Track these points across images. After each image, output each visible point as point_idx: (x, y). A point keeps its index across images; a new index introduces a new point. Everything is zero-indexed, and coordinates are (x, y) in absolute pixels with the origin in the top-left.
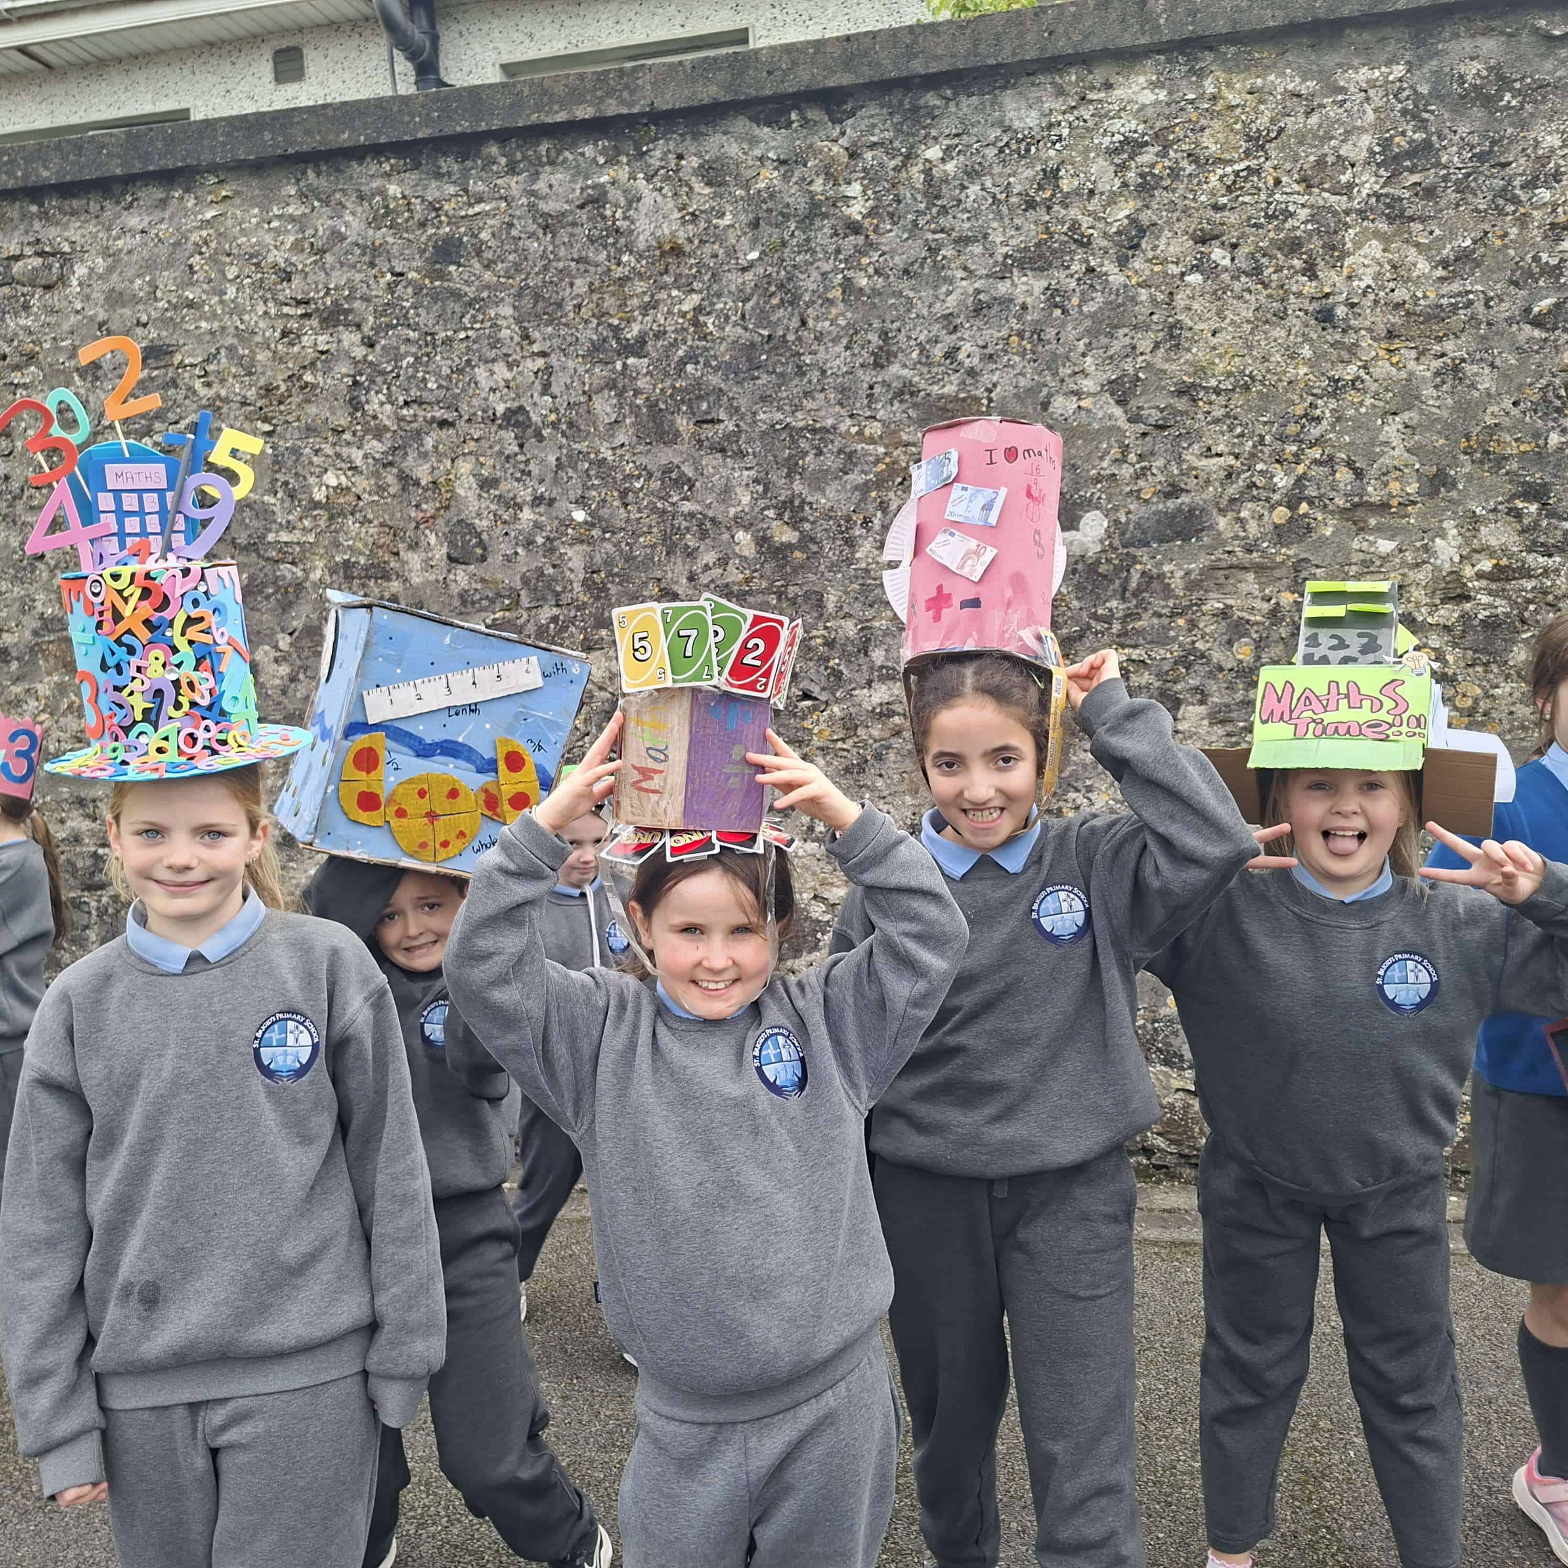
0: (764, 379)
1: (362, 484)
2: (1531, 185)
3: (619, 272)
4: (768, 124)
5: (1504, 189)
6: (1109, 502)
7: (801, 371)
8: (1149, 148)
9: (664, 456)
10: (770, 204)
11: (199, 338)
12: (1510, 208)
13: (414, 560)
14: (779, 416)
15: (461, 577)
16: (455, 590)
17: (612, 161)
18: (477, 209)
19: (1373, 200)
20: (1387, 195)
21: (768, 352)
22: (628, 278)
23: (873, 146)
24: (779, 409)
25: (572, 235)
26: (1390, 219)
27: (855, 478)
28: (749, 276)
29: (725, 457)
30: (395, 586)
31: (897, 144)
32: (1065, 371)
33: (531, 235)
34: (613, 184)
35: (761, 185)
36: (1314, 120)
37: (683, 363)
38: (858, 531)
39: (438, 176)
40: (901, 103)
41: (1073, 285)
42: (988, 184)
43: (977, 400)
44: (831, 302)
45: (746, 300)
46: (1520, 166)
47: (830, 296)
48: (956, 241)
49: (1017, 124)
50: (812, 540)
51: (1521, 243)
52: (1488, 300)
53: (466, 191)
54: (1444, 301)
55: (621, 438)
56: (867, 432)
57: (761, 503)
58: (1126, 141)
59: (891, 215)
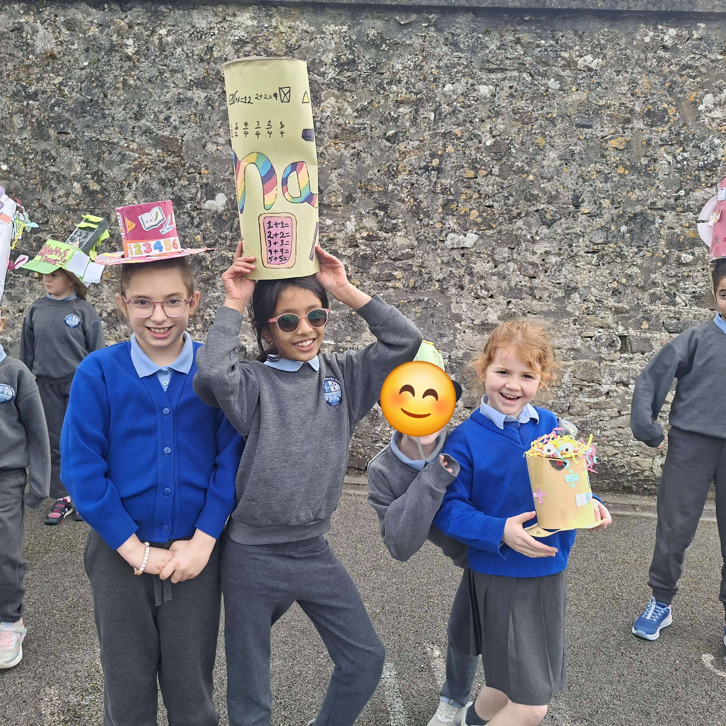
0: (88, 118)
2: (390, 83)
3: (27, 62)
4: (95, 8)
5: (380, 84)
6: (228, 190)
7: (104, 117)
8: (249, 45)
9: (43, 146)
10: (94, 43)
12: (382, 92)
14: (94, 135)
17: (26, 13)
19: (333, 80)
20: (338, 79)
21: (91, 106)
22: (31, 66)
23: (138, 24)
24: (95, 132)
25: (7, 43)
26: (339, 89)
27: (126, 166)
28: (83, 72)
29: (70, 149)
31: (148, 25)
32: (212, 133)
34: (26, 23)
35: (91, 34)
36: (312, 43)
37: (53, 106)
38: (126, 189)
40: (151, 8)
41: (217, 97)
42: (185, 49)
43: (177, 140)
44: (118, 88)
45: (82, 82)
46: (387, 75)
47: (117, 86)
48: (171, 71)
49: (197, 25)
50: (106, 190)
51: (385, 106)
52: (372, 128)
54: (356, 126)
55: (25, 135)
56: (131, 147)
57: (85, 171)
58: (240, 40)
59: (145, 55)
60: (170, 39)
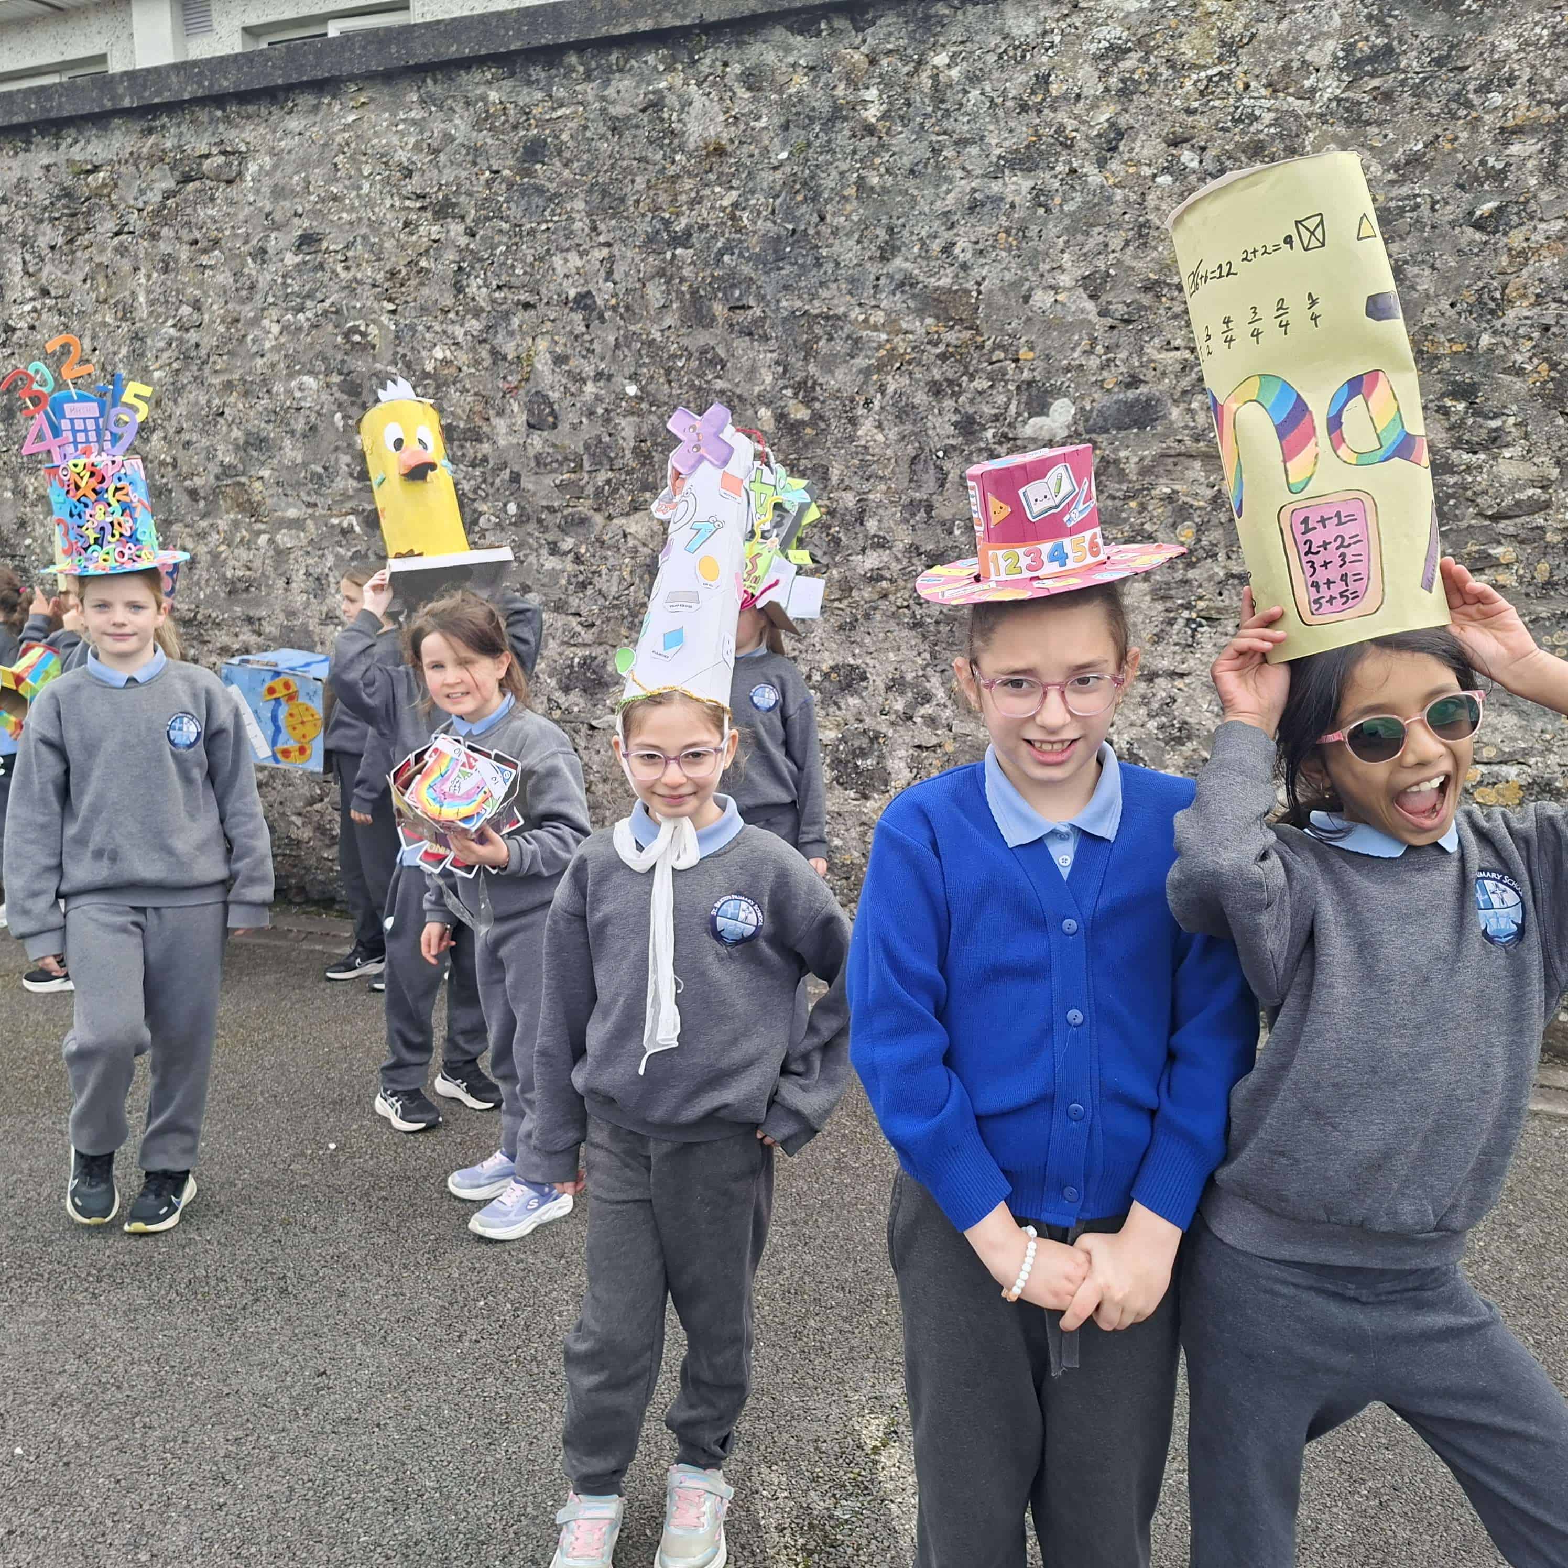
0: (788, 269)
1: (463, 358)
2: (1484, 89)
3: (672, 170)
4: (801, 33)
5: (1458, 94)
6: (1077, 390)
7: (818, 263)
8: (1133, 54)
9: (703, 338)
10: (799, 108)
11: (340, 227)
12: (1462, 112)
13: (500, 424)
14: (798, 304)
15: (537, 442)
16: (531, 452)
17: (670, 69)
18: (559, 113)
19: (1334, 104)
20: (1347, 100)
21: (792, 245)
22: (678, 176)
23: (889, 53)
24: (800, 297)
25: (635, 137)
26: (1348, 123)
27: (861, 362)
28: (778, 175)
29: (752, 340)
30: (486, 448)
31: (910, 51)
32: (1044, 267)
33: (602, 137)
34: (670, 89)
35: (793, 90)
36: (1284, 25)
37: (721, 254)
38: (860, 411)
39: (529, 83)
40: (915, 11)
41: (1057, 184)
42: (988, 88)
43: (967, 292)
44: (846, 199)
45: (776, 197)
46: (1477, 70)
47: (846, 193)
48: (957, 143)
49: (1015, 32)
50: (821, 418)
51: (1471, 146)
52: (1434, 203)
53: (551, 96)
54: (1392, 204)
55: (668, 321)
56: (872, 319)
57: (781, 383)
58: (1111, 48)
59: (902, 118)
60: (955, 73)
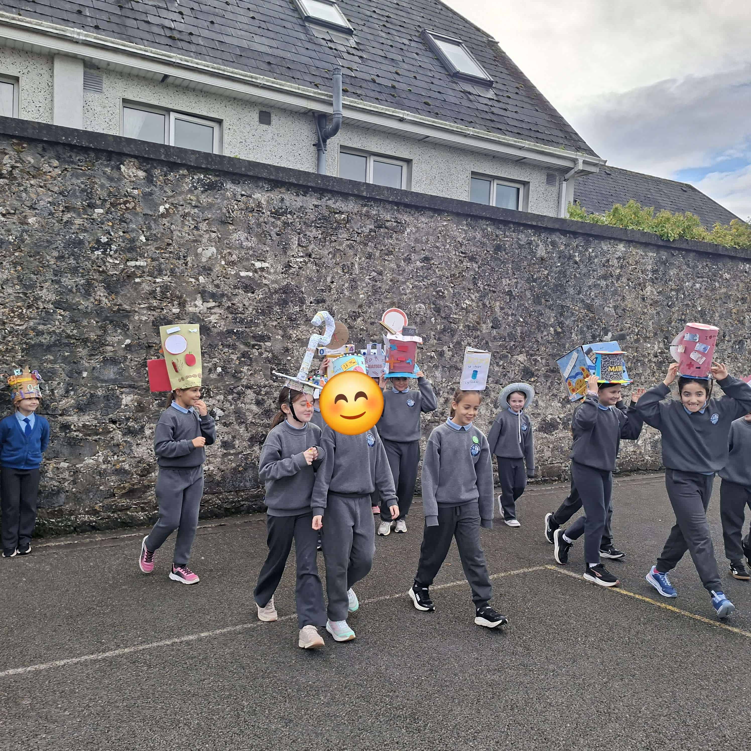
1: (474, 304)
3: (533, 262)
4: (563, 236)
5: (666, 281)
6: (612, 331)
7: (565, 293)
8: (622, 259)
9: (539, 308)
10: (563, 254)
11: (438, 257)
12: (666, 284)
13: (484, 326)
14: (560, 302)
15: (494, 332)
16: (493, 335)
17: (534, 235)
18: (506, 239)
19: (650, 278)
20: (652, 278)
21: (560, 287)
22: (535, 264)
23: (580, 246)
24: (561, 300)
25: (524, 250)
26: (652, 283)
27: (572, 319)
28: (558, 269)
29: (550, 310)
30: (479, 333)
31: (585, 247)
33: (516, 248)
34: (534, 240)
35: (561, 249)
36: (644, 261)
37: (544, 286)
39: (498, 228)
40: (586, 238)
41: (610, 284)
44: (571, 278)
46: (668, 277)
49: (603, 248)
51: (667, 291)
52: (663, 301)
53: (505, 234)
59: (583, 262)
60: (593, 254)
